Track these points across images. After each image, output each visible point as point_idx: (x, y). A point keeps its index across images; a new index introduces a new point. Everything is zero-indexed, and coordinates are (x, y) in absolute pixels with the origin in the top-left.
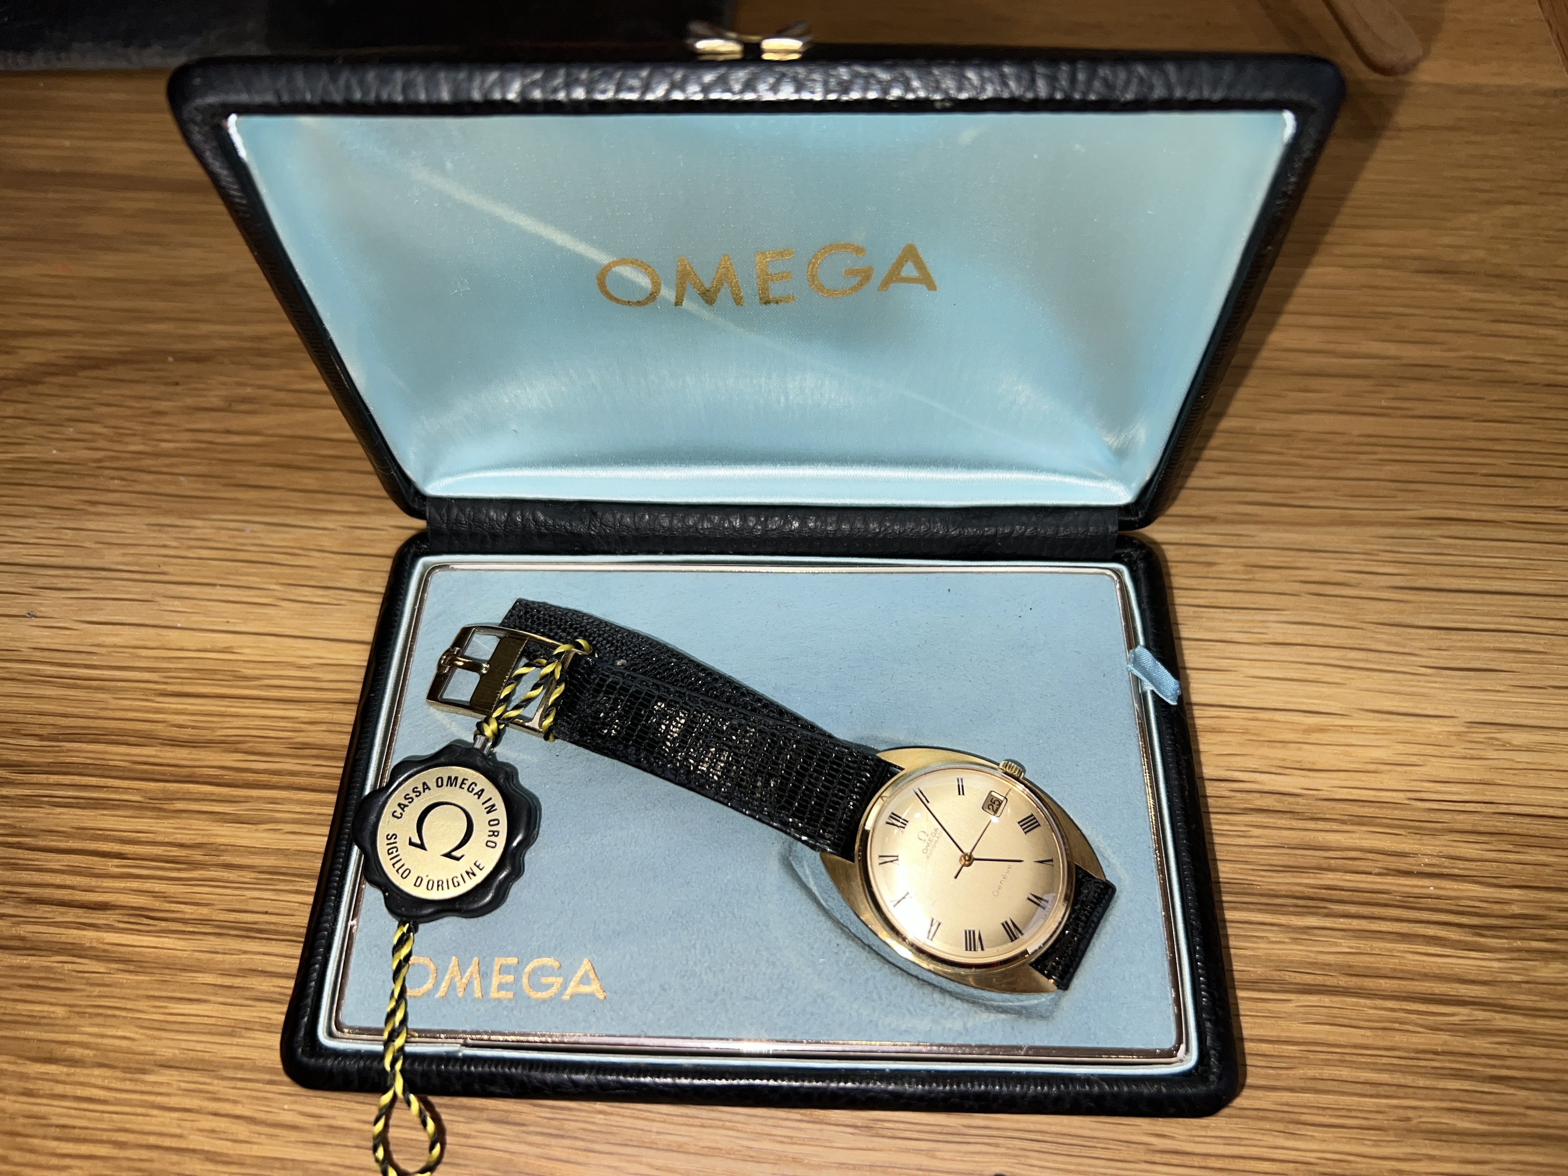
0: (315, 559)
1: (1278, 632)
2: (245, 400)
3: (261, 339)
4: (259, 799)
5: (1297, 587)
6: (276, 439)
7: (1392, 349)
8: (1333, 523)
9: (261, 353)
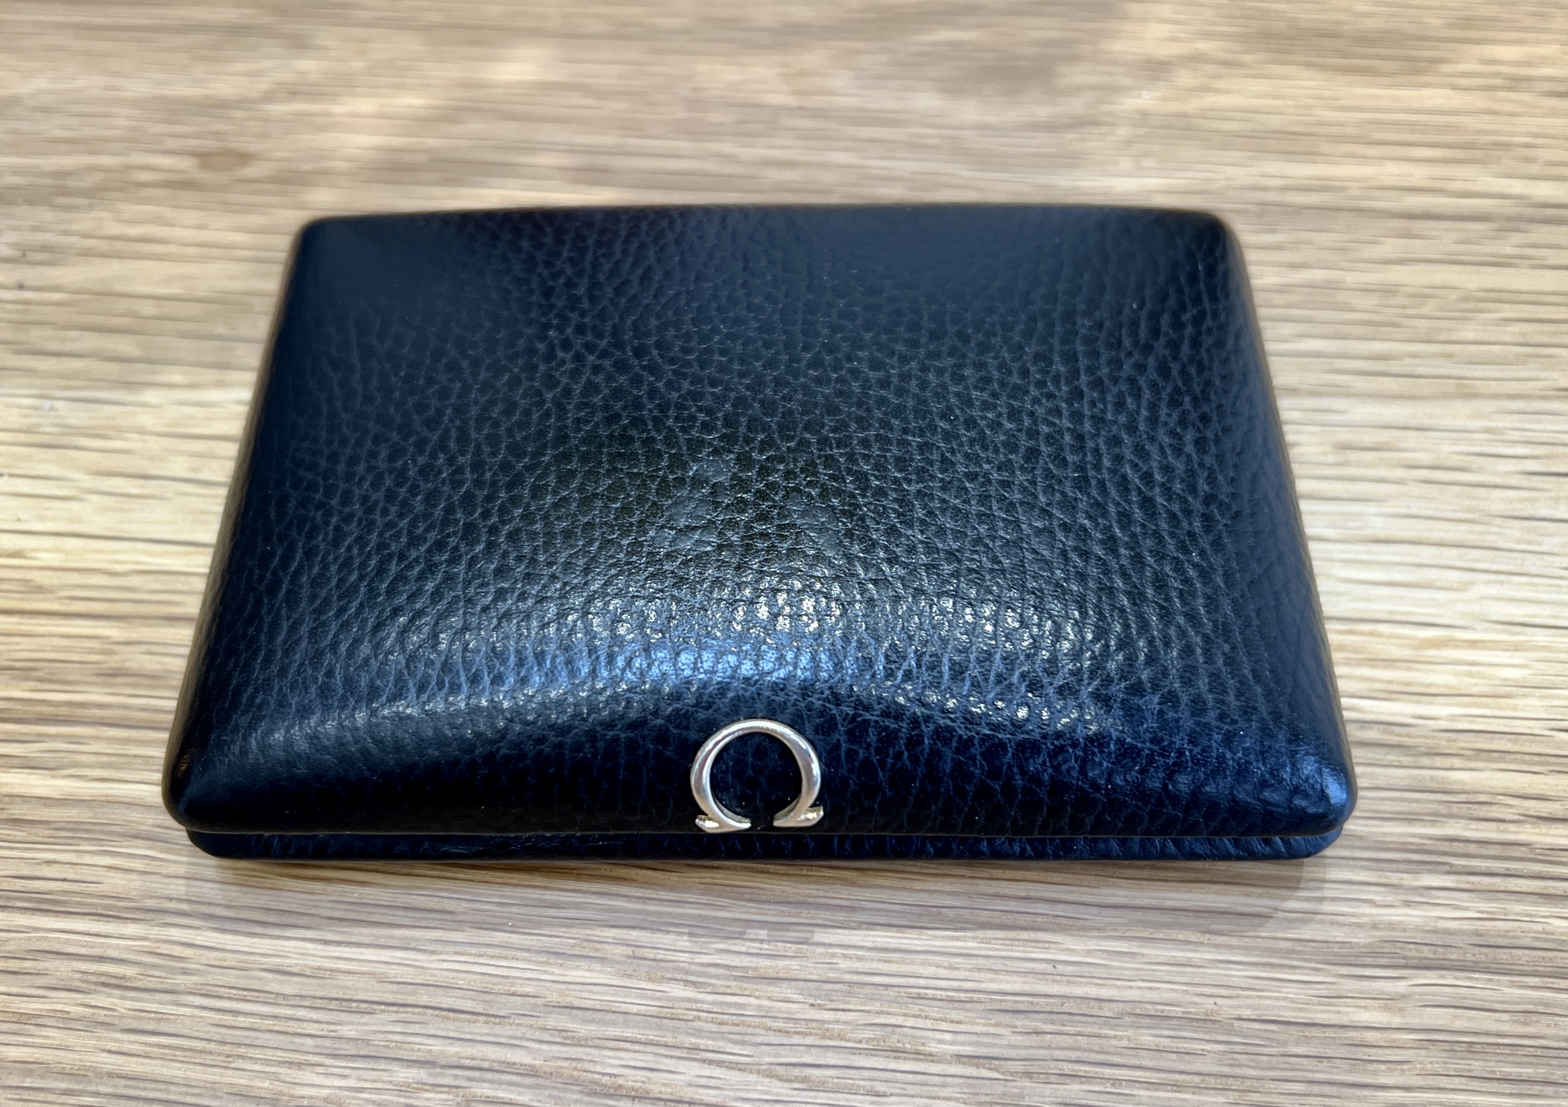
0: (133, 442)
1: (1379, 526)
2: (45, 248)
3: (66, 174)
4: (55, 737)
5: (1400, 473)
6: (84, 297)
7: (1517, 187)
8: (1447, 396)
9: (66, 192)
